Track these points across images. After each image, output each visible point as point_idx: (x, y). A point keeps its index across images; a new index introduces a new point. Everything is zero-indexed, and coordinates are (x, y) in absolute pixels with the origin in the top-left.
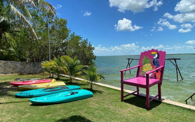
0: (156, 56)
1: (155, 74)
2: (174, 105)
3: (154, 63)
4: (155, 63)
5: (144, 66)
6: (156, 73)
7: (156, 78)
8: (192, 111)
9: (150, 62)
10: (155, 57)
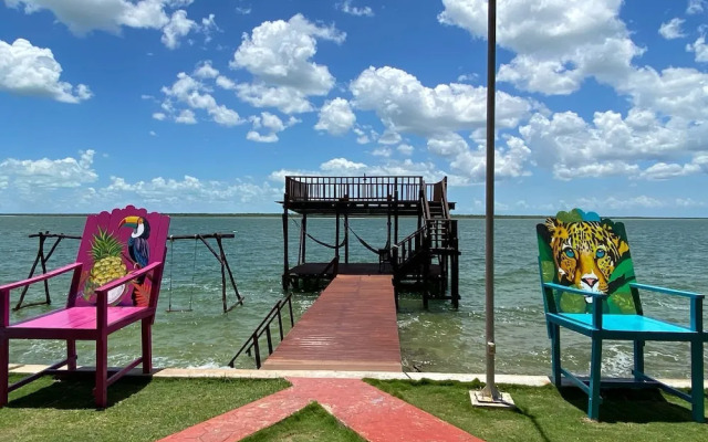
0: (141, 229)
1: (135, 289)
2: (186, 379)
3: (132, 254)
4: (135, 252)
5: (97, 265)
6: (137, 286)
7: (135, 304)
8: (227, 381)
9: (120, 249)
10: (136, 232)
